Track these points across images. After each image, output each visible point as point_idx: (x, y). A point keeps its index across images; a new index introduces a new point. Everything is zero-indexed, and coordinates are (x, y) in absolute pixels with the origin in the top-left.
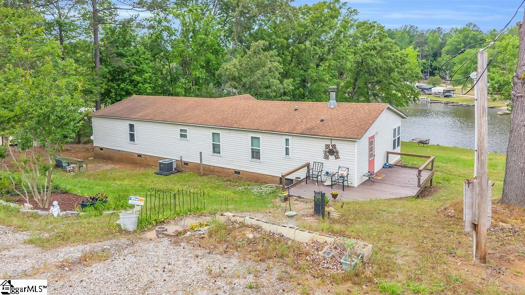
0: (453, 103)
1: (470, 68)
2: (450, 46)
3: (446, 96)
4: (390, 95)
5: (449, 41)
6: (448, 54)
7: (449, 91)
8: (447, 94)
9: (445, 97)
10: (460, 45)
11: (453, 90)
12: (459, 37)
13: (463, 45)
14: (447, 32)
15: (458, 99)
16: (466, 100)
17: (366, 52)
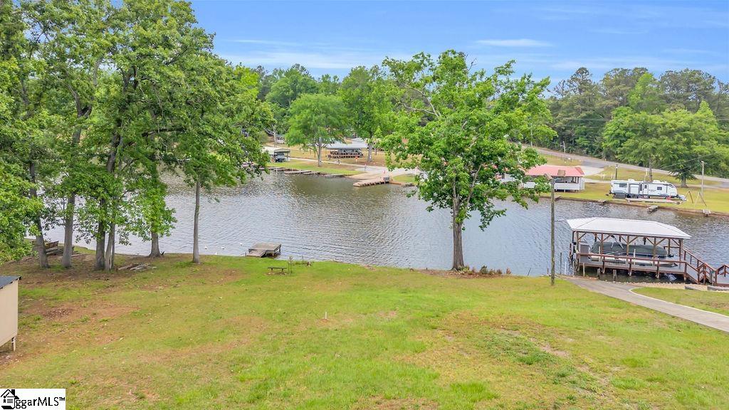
0: (289, 170)
1: (311, 120)
2: (276, 92)
3: (278, 160)
4: (205, 160)
5: (274, 85)
6: (273, 103)
7: (281, 153)
8: (279, 157)
9: (276, 161)
10: (289, 91)
11: (288, 152)
12: (286, 81)
13: (291, 91)
14: (271, 73)
15: (293, 164)
16: (307, 166)
17: (143, 50)
